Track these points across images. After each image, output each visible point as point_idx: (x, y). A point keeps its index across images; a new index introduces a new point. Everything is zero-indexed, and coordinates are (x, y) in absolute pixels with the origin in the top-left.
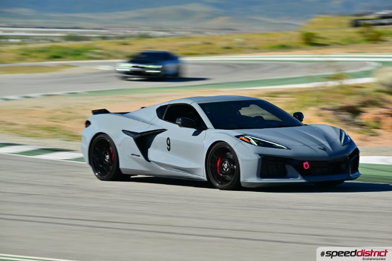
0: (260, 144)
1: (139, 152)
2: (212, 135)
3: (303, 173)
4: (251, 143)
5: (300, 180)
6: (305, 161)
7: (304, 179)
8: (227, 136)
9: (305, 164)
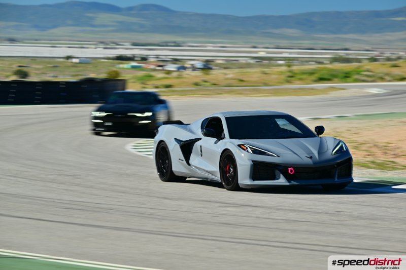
3: (288, 177)
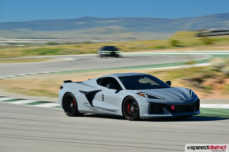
0: (150, 97)
1: (88, 102)
2: (125, 93)
4: (145, 97)
5: (170, 115)
6: (172, 106)
7: (172, 115)
8: (133, 93)
9: (172, 107)
